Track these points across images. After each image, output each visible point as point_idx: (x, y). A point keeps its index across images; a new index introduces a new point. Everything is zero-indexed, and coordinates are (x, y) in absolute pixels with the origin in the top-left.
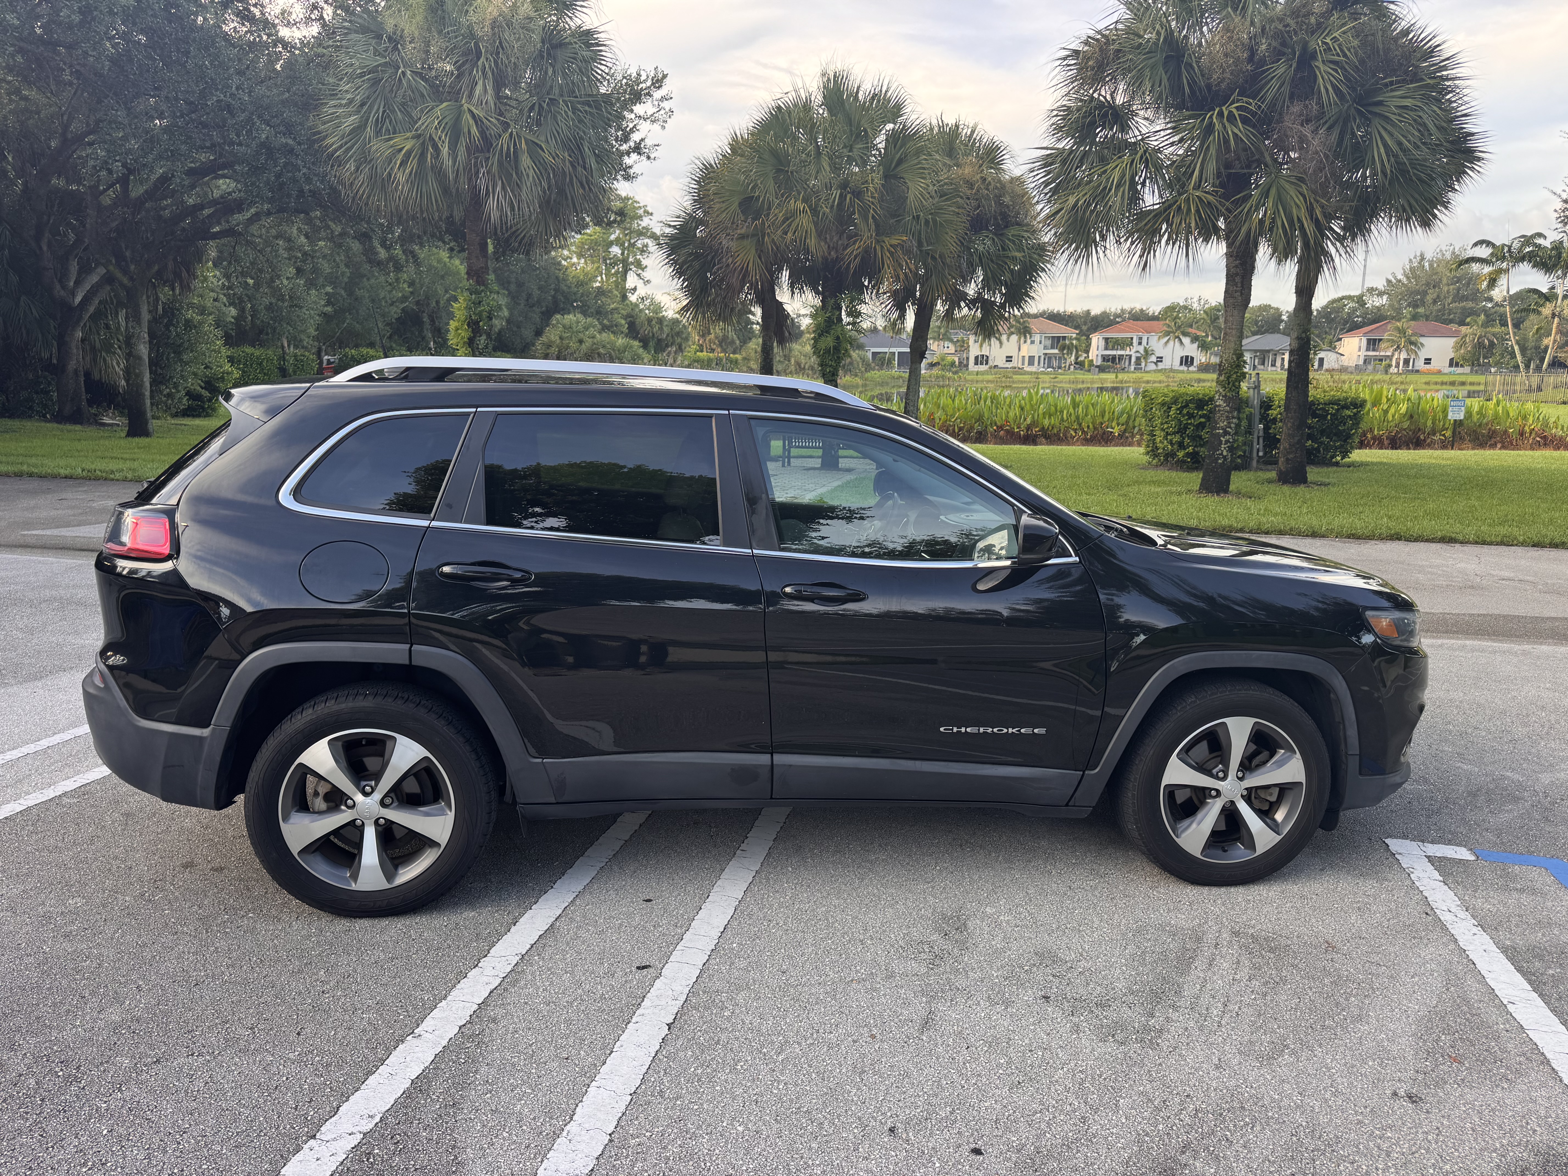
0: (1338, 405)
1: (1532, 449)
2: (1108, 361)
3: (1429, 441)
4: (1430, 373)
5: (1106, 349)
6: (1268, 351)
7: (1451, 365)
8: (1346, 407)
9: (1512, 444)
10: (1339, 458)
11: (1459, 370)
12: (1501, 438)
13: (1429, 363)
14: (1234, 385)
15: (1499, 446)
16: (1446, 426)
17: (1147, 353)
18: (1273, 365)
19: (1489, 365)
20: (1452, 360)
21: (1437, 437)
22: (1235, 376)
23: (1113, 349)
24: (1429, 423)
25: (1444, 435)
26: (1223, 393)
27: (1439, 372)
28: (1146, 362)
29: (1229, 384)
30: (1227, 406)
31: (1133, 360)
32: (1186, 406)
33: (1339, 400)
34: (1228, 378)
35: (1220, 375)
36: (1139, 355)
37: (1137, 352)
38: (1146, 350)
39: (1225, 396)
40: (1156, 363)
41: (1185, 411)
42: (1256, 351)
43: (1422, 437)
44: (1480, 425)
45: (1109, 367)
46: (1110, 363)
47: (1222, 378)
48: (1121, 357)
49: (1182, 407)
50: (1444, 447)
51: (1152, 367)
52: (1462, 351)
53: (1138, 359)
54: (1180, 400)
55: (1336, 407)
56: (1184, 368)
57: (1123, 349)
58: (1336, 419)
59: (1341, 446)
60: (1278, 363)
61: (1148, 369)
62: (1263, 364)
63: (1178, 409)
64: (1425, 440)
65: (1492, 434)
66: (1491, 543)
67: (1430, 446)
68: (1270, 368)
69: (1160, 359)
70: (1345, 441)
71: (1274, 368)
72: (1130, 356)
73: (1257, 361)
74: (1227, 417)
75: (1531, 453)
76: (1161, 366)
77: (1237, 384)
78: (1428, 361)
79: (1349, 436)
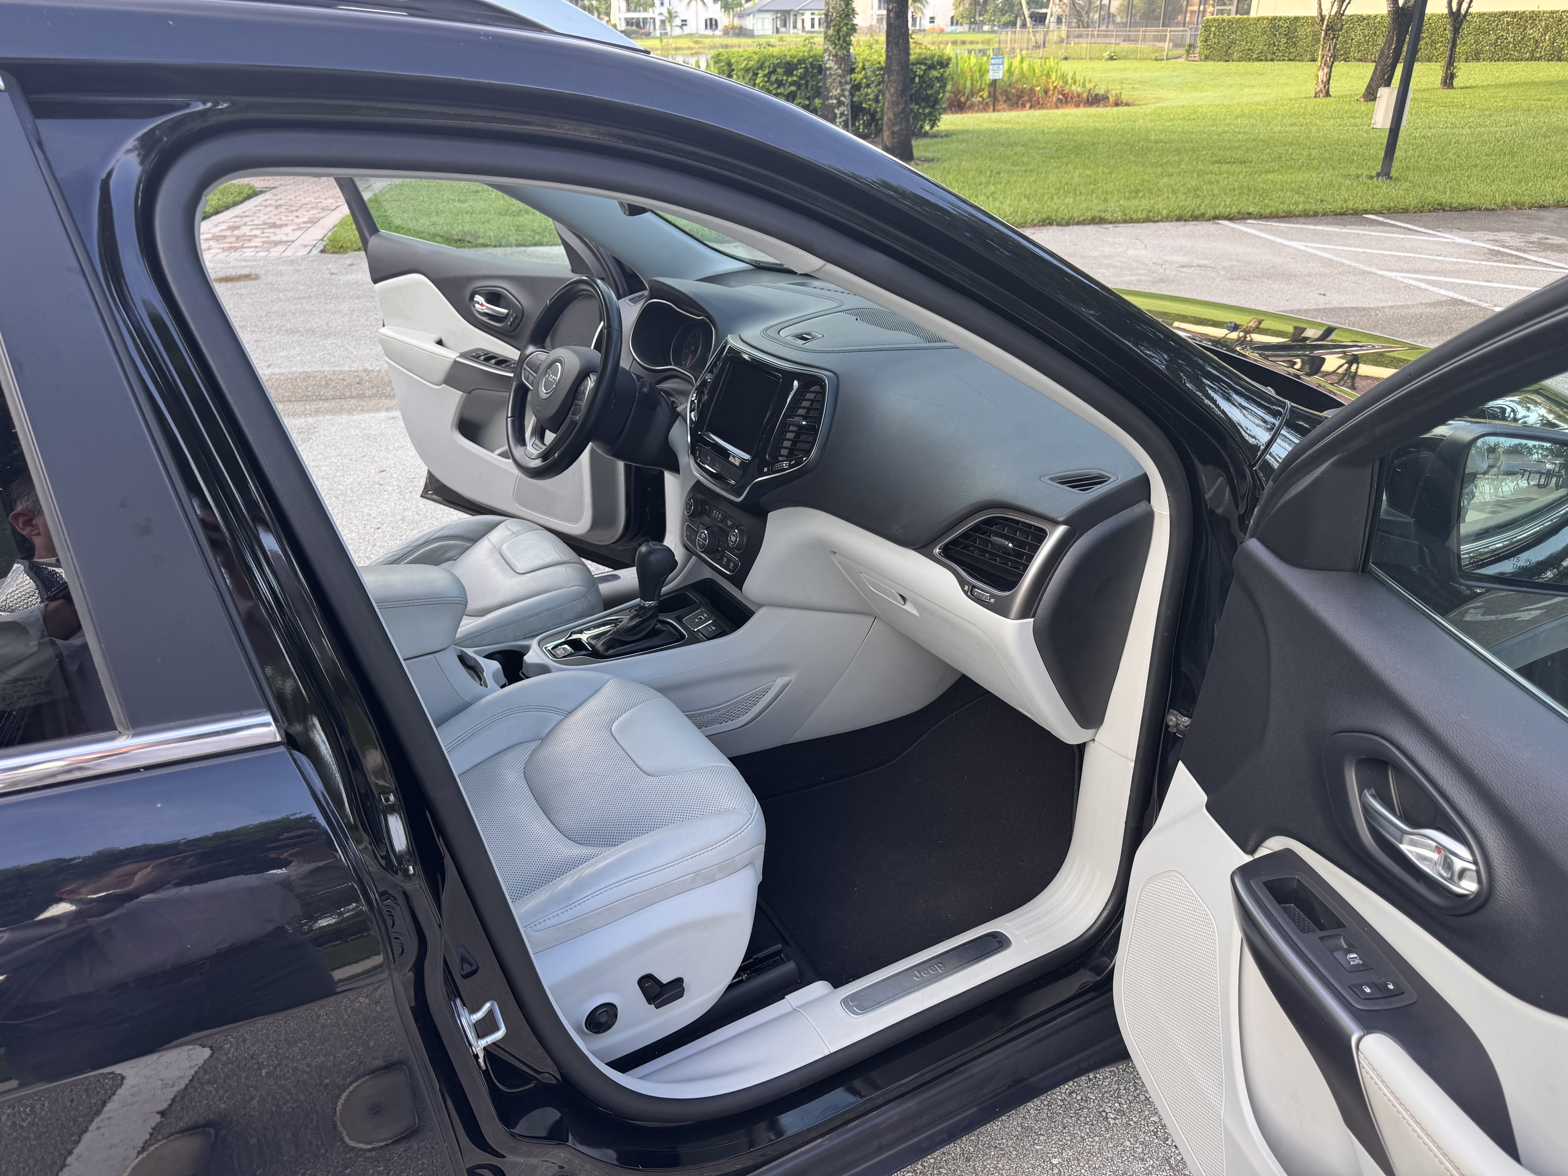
0: (925, 64)
1: (1057, 107)
2: (632, 25)
3: (968, 103)
4: (933, 31)
5: (628, 10)
6: (788, 12)
7: (952, 24)
8: (932, 67)
9: (1039, 103)
10: (927, 128)
11: (959, 29)
12: (1029, 96)
13: (933, 22)
14: (845, 41)
15: (1028, 105)
16: (983, 86)
17: (671, 16)
18: (795, 27)
19: (983, 23)
20: (952, 18)
21: (976, 99)
22: (845, 29)
23: (635, 11)
24: (968, 83)
25: (982, 96)
26: (834, 52)
27: (942, 31)
28: (672, 26)
29: (839, 39)
30: (839, 68)
31: (658, 23)
32: (774, 72)
33: (926, 59)
34: (838, 31)
35: (828, 27)
36: (663, 18)
37: (661, 14)
38: (670, 13)
39: (836, 56)
40: (681, 27)
41: (773, 78)
42: (777, 12)
43: (963, 99)
44: (1010, 85)
45: (634, 32)
46: (634, 28)
47: (830, 32)
48: (645, 20)
49: (770, 73)
50: (985, 110)
51: (678, 31)
52: (961, 8)
53: (663, 22)
54: (767, 64)
55: (923, 67)
56: (709, 32)
57: (645, 10)
58: (924, 82)
59: (930, 114)
60: (799, 25)
61: (674, 34)
62: (785, 26)
63: (765, 76)
64: (965, 103)
65: (1021, 94)
66: (1138, 221)
67: (971, 108)
68: (792, 31)
69: (684, 23)
70: (933, 107)
71: (795, 31)
72: (654, 19)
73: (779, 22)
74: (840, 82)
75: (1056, 111)
76: (687, 30)
77: (848, 39)
78: (932, 20)
79: (936, 101)
